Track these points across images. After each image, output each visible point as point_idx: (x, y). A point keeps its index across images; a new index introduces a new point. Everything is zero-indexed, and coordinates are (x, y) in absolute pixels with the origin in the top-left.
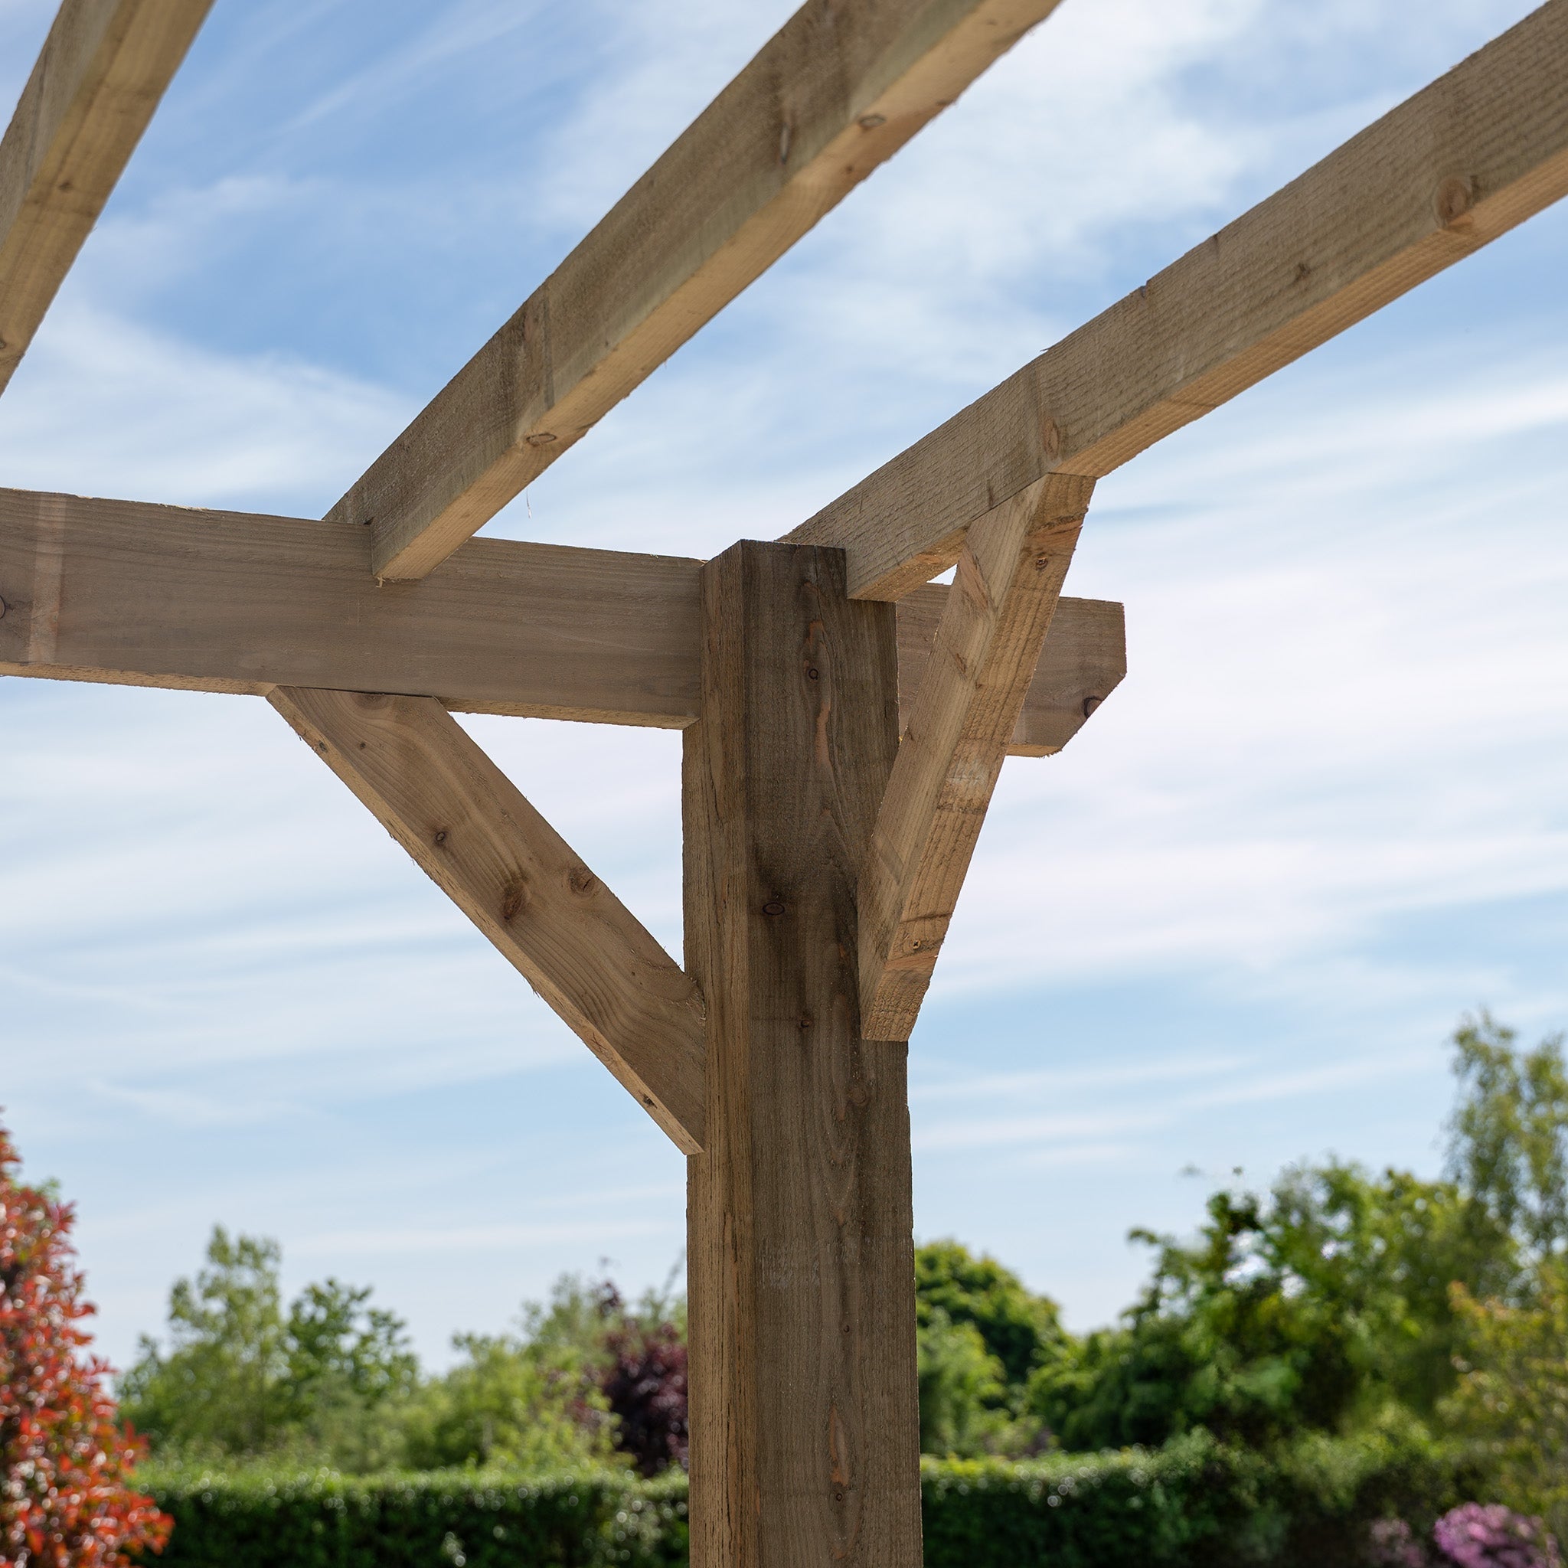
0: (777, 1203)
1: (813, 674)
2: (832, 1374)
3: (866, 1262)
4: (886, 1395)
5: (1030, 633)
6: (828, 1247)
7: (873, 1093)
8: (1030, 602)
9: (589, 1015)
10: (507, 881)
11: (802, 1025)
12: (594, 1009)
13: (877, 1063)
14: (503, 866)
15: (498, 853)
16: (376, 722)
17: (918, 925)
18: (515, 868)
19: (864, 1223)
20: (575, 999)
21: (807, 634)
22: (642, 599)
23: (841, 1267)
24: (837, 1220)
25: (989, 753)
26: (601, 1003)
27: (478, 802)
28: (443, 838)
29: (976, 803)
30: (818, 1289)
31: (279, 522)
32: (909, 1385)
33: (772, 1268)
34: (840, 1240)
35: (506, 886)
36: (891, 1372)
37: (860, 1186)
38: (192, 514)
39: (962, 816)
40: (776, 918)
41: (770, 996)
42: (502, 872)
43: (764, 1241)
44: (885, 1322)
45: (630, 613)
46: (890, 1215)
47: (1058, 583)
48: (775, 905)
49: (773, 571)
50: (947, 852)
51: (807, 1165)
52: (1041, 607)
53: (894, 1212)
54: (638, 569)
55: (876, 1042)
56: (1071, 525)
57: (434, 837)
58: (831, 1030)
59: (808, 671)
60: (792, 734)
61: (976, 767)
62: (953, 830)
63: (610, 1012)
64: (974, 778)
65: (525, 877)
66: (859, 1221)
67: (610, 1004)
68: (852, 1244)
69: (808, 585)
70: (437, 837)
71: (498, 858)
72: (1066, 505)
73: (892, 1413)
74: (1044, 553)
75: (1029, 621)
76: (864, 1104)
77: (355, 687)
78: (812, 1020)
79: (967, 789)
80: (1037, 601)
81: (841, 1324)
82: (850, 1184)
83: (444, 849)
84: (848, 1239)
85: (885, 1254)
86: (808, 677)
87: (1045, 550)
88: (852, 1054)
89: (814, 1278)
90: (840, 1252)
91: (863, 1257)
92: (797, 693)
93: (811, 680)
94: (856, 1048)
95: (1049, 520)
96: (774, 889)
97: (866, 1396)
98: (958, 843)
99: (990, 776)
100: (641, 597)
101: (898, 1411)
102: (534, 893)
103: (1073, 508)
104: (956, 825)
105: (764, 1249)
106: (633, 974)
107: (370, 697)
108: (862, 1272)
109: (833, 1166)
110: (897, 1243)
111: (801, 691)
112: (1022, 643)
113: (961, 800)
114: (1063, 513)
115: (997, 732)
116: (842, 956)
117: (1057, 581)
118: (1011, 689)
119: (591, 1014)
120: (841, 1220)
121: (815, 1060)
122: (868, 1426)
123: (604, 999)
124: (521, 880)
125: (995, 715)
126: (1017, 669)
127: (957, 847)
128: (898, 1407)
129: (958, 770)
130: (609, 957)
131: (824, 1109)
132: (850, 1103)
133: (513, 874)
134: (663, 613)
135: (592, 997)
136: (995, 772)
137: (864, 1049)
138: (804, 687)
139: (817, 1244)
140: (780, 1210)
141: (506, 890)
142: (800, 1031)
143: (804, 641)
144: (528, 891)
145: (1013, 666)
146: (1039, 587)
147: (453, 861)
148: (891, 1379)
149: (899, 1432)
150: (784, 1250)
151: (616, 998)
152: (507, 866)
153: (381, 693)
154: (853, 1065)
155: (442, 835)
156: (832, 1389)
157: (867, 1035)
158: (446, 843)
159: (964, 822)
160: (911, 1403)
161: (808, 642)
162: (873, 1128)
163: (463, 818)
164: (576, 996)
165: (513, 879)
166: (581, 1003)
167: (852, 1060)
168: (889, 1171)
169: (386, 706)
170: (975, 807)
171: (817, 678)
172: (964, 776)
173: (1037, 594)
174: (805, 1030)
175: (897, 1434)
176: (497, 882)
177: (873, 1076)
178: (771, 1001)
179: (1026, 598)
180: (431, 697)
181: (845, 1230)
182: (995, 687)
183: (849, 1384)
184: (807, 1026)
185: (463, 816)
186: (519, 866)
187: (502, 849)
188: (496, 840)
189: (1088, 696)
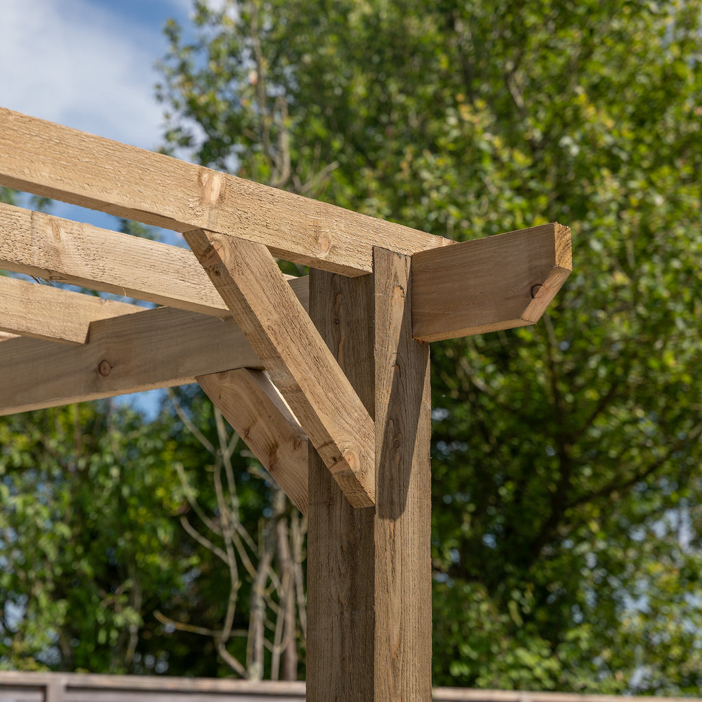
1: (337, 322)
2: (336, 682)
3: (352, 623)
5: (241, 305)
6: (337, 617)
7: (359, 535)
8: (229, 291)
11: (329, 505)
13: (361, 520)
15: (267, 436)
16: (226, 385)
17: (325, 450)
18: (273, 441)
19: (352, 604)
21: (335, 302)
23: (342, 628)
24: (342, 604)
25: (277, 363)
27: (260, 414)
28: (248, 434)
29: (294, 387)
30: (332, 639)
34: (342, 613)
35: (270, 451)
37: (351, 585)
39: (293, 395)
42: (269, 445)
44: (360, 654)
46: (364, 599)
50: (304, 413)
51: (329, 576)
52: (234, 292)
53: (366, 597)
55: (361, 509)
57: (245, 434)
58: (341, 505)
59: (335, 321)
61: (277, 370)
62: (297, 402)
64: (282, 376)
65: (277, 445)
66: (350, 603)
68: (347, 615)
71: (267, 438)
72: (201, 244)
74: (214, 268)
76: (354, 542)
77: (217, 371)
78: (333, 502)
79: (284, 382)
80: (231, 290)
81: (341, 656)
82: (347, 584)
83: (248, 438)
84: (345, 612)
85: (361, 619)
87: (213, 266)
88: (350, 516)
89: (330, 633)
90: (341, 620)
91: (351, 621)
93: (336, 325)
94: (352, 514)
98: (304, 407)
99: (287, 374)
102: (280, 453)
103: (205, 245)
104: (295, 399)
107: (222, 374)
108: (351, 629)
109: (340, 575)
110: (366, 613)
112: (243, 310)
114: (204, 248)
115: (271, 353)
118: (258, 332)
120: (343, 602)
121: (334, 522)
124: (276, 447)
125: (263, 345)
126: (252, 322)
127: (305, 409)
131: (337, 546)
132: (348, 542)
133: (273, 445)
136: (287, 371)
137: (355, 513)
139: (332, 615)
141: (270, 453)
142: (328, 508)
144: (278, 452)
146: (225, 283)
147: (252, 443)
150: (318, 620)
152: (270, 441)
153: (225, 371)
154: (350, 522)
155: (247, 432)
156: (336, 690)
158: (249, 436)
159: (297, 397)
160: (371, 697)
162: (358, 554)
165: (273, 447)
167: (350, 519)
169: (227, 377)
170: (295, 389)
171: (338, 324)
173: (228, 287)
174: (330, 507)
176: (267, 450)
177: (359, 527)
180: (242, 368)
181: (344, 608)
182: (251, 333)
183: (343, 687)
184: (331, 505)
185: (255, 422)
186: (275, 441)
187: (269, 434)
188: (267, 430)
189: (533, 284)
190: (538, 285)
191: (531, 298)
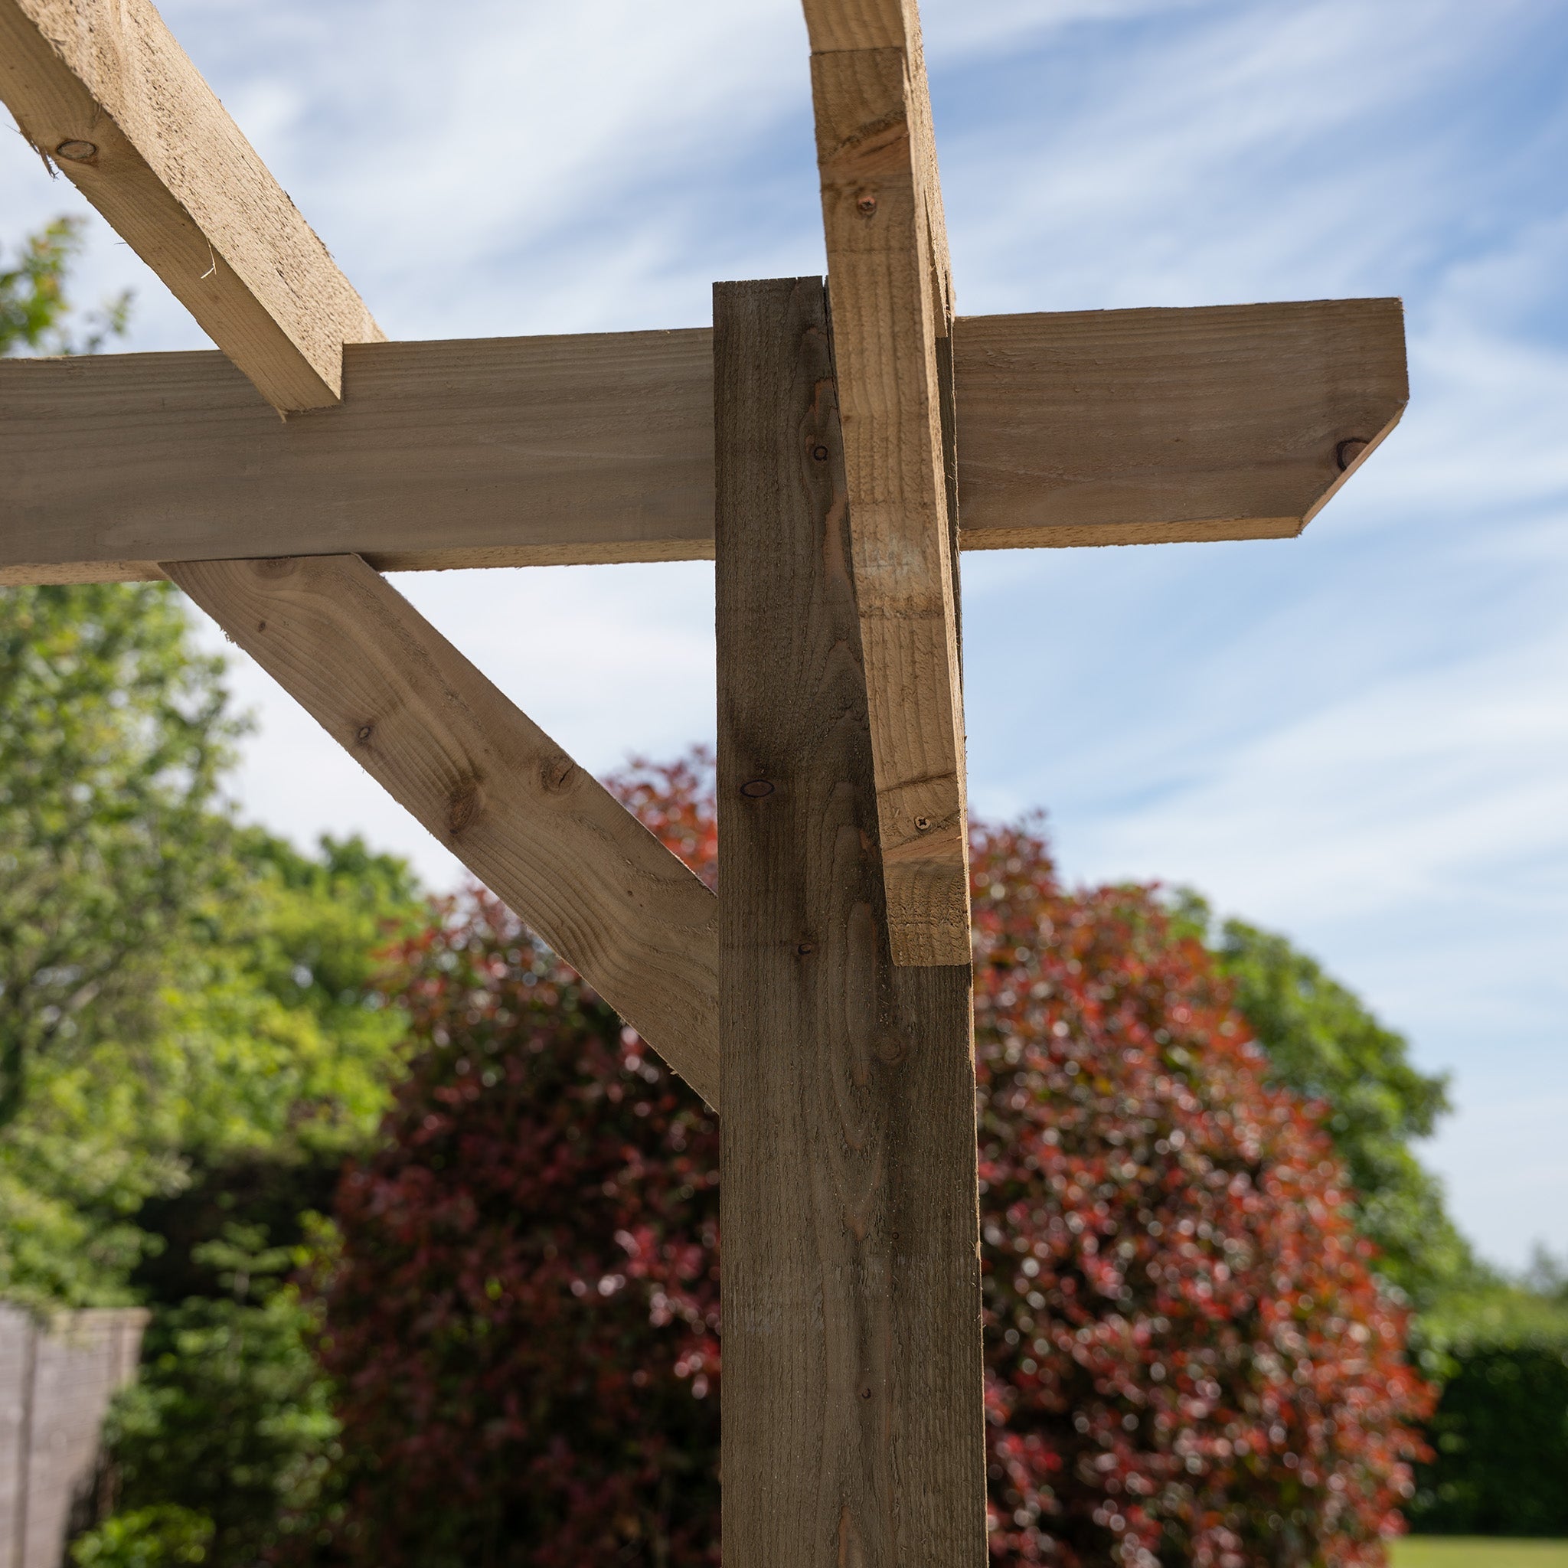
0: (759, 1211)
1: (820, 453)
2: (842, 1462)
3: (899, 1290)
4: (930, 1494)
5: (894, 323)
6: (838, 1272)
7: (913, 1042)
8: (872, 272)
9: (566, 953)
10: (454, 783)
11: (801, 952)
12: (574, 945)
13: (919, 999)
14: (449, 763)
15: (442, 747)
16: (284, 594)
17: (907, 794)
18: (464, 763)
19: (896, 1236)
20: (547, 933)
21: (811, 399)
22: (647, 391)
23: (858, 1303)
24: (855, 1235)
25: (908, 523)
26: (584, 935)
27: (415, 686)
28: (367, 736)
29: (920, 602)
30: (822, 1335)
31: (159, 359)
32: (970, 1478)
33: (749, 1306)
34: (857, 1261)
35: (452, 789)
36: (939, 1458)
37: (890, 1181)
38: (45, 366)
39: (904, 624)
40: (761, 802)
41: (750, 913)
42: (447, 771)
43: (737, 1266)
44: (930, 1382)
45: (629, 411)
46: (940, 1223)
47: (907, 234)
48: (759, 783)
49: (759, 318)
50: (906, 681)
51: (806, 1153)
52: (893, 278)
53: (947, 1217)
54: (641, 352)
55: (918, 969)
56: (889, 135)
57: (355, 734)
58: (846, 955)
59: (813, 451)
60: (787, 540)
61: (895, 546)
62: (901, 647)
63: (597, 947)
64: (900, 564)
65: (478, 775)
66: (889, 1233)
67: (597, 937)
68: (875, 1268)
69: (813, 331)
70: (359, 733)
71: (442, 753)
72: (864, 103)
73: (942, 1520)
74: (862, 189)
75: (884, 304)
76: (898, 1060)
77: (252, 553)
78: (816, 943)
79: (897, 583)
80: (882, 270)
81: (857, 1387)
82: (876, 1178)
83: (369, 748)
84: (870, 1259)
85: (931, 1281)
86: (813, 458)
87: (861, 182)
88: (879, 988)
89: (814, 1318)
90: (857, 1280)
91: (895, 1286)
92: (795, 483)
93: (816, 462)
94: (886, 979)
95: (845, 132)
96: (757, 760)
97: (899, 1493)
98: (917, 665)
99: (925, 558)
100: (644, 389)
101: (952, 1517)
102: (490, 796)
103: (880, 109)
104: (902, 638)
105: (736, 1278)
106: (630, 893)
107: (272, 564)
108: (893, 1307)
109: (848, 1153)
110: (950, 1264)
111: (801, 480)
112: (887, 341)
113: (893, 599)
114: (864, 118)
115: (907, 488)
116: (865, 847)
117: (904, 232)
118: (900, 417)
119: (570, 951)
120: (860, 1230)
121: (820, 1001)
122: (901, 1539)
123: (587, 930)
124: (474, 780)
125: (892, 462)
126: (897, 384)
127: (918, 672)
128: (951, 1512)
129: (867, 554)
130: (595, 873)
131: (833, 1070)
132: (875, 1060)
133: (462, 773)
134: (676, 405)
135: (570, 929)
136: (930, 550)
137: (898, 979)
138: (806, 474)
139: (819, 1267)
140: (764, 1221)
141: (452, 795)
142: (798, 960)
143: (807, 410)
144: (482, 794)
145: (889, 380)
146: (876, 245)
147: (381, 763)
148: (940, 1469)
149: (952, 1550)
150: (767, 1279)
151: (606, 929)
152: (454, 763)
153: (286, 557)
154: (880, 1004)
155: (366, 730)
156: (842, 1484)
157: (900, 960)
158: (372, 741)
159: (912, 633)
160: (973, 1505)
161: (811, 410)
162: (913, 1094)
163: (394, 706)
164: (549, 929)
165: (462, 780)
166: (555, 937)
167: (878, 996)
168: (937, 1156)
169: (292, 572)
170: (920, 609)
171: (825, 458)
172: (882, 562)
173: (879, 258)
174: (804, 958)
175: (949, 1551)
176: (441, 785)
177: (914, 1018)
178: (753, 921)
179: (863, 269)
180: (349, 554)
181: (866, 1248)
182: (872, 416)
183: (870, 1477)
184: (809, 952)
185: (395, 703)
186: (470, 760)
187: (448, 741)
188: (439, 730)
189: (1342, 437)
190: (1358, 440)
191: (1336, 469)
